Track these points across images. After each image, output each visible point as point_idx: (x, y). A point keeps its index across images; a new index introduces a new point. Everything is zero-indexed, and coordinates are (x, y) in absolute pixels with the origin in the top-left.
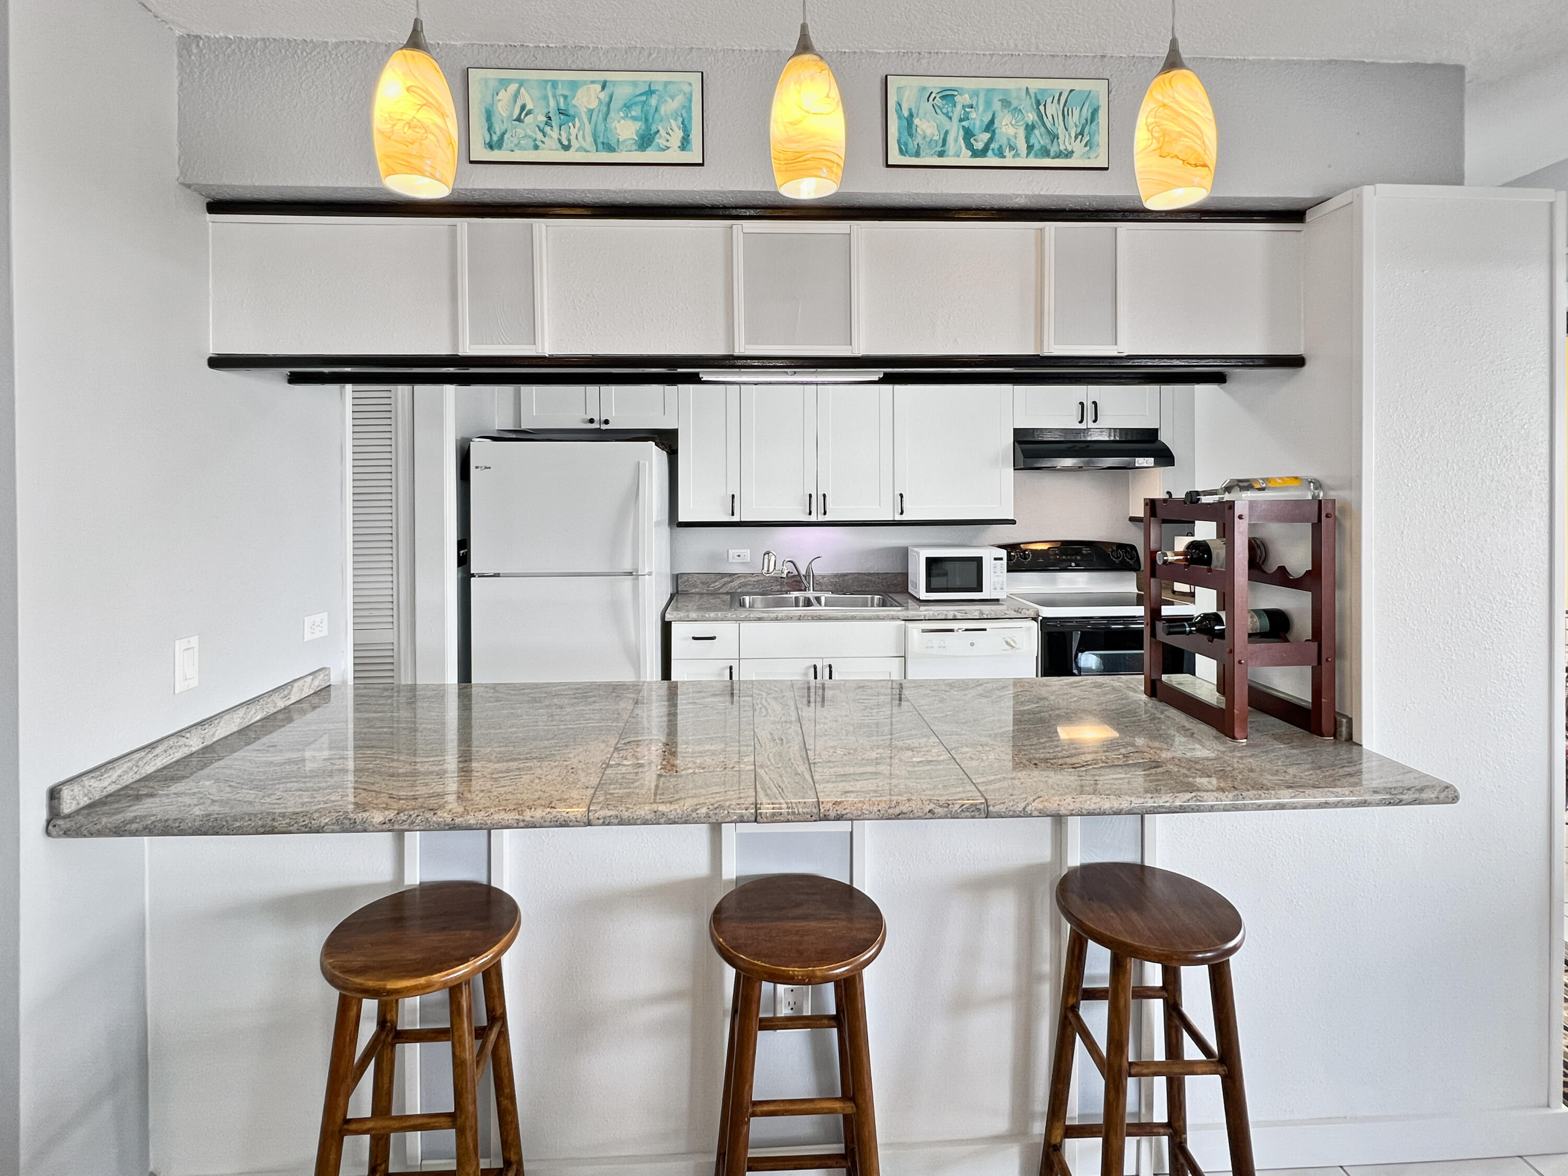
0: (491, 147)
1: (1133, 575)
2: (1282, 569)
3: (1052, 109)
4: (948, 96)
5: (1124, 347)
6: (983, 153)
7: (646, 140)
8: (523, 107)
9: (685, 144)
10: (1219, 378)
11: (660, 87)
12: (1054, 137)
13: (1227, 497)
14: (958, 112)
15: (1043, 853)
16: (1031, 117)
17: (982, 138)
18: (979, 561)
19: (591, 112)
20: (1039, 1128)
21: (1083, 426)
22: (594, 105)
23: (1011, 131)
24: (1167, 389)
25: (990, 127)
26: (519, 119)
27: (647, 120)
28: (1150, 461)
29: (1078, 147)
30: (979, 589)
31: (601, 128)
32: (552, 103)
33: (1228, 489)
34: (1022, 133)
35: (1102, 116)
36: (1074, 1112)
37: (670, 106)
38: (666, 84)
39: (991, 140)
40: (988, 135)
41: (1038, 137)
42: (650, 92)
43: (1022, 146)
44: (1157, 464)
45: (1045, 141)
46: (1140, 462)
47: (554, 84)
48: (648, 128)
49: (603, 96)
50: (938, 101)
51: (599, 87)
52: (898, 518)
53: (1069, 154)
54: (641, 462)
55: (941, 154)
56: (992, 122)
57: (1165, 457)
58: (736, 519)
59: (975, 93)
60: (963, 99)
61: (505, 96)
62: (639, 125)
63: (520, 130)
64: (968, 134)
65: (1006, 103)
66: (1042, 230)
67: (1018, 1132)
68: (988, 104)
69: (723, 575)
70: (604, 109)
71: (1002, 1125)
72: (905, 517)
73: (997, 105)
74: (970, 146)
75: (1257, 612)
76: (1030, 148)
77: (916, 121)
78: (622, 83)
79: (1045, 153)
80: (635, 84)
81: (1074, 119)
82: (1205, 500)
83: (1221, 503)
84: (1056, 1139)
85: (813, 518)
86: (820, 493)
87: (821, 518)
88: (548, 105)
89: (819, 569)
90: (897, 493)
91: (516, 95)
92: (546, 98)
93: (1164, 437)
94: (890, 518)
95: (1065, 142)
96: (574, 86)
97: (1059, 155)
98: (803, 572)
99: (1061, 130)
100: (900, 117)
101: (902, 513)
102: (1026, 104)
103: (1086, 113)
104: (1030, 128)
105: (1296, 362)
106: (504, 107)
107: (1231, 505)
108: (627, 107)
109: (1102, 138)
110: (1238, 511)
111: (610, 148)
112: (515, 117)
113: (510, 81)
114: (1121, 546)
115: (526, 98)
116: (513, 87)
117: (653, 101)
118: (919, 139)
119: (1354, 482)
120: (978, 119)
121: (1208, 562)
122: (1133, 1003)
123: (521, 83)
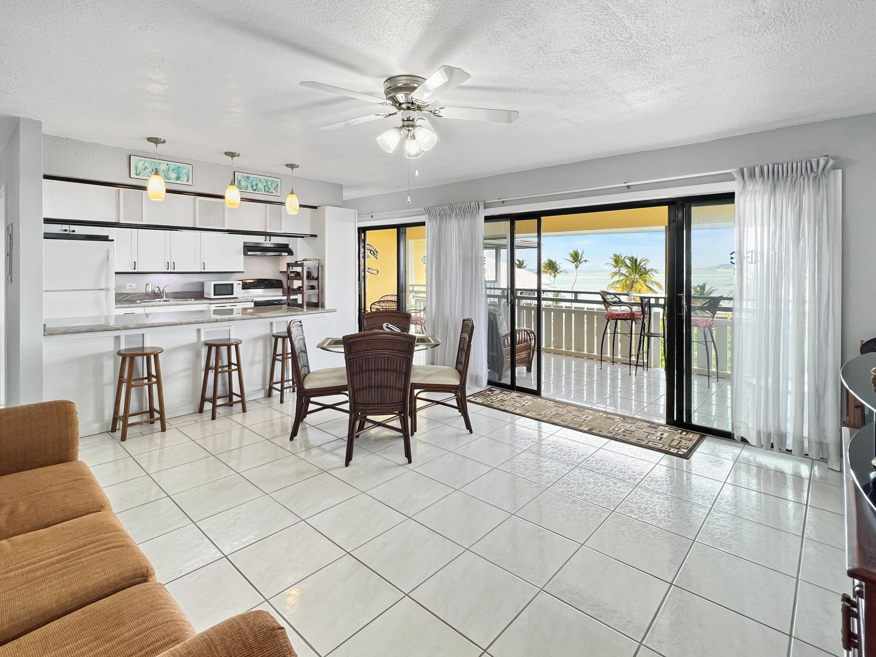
0: (137, 175)
1: (281, 289)
2: (313, 277)
3: (269, 183)
4: (248, 178)
5: (282, 232)
6: (255, 190)
7: (178, 178)
8: (146, 167)
9: (188, 180)
10: (303, 237)
11: (182, 167)
12: (270, 189)
13: (303, 262)
14: (250, 181)
15: (268, 332)
16: (265, 184)
17: (255, 188)
18: (232, 285)
19: (164, 170)
20: (268, 387)
21: (266, 242)
22: (165, 168)
23: (261, 186)
24: (290, 238)
25: (257, 185)
26: (144, 169)
27: (178, 174)
28: (286, 254)
29: (274, 191)
30: (232, 294)
31: (166, 174)
32: (154, 167)
33: (303, 261)
34: (263, 187)
35: (279, 186)
36: (275, 380)
37: (184, 171)
38: (183, 167)
39: (257, 188)
40: (256, 187)
41: (267, 189)
42: (179, 168)
43: (263, 190)
44: (288, 255)
45: (268, 189)
46: (283, 254)
47: (154, 162)
48: (179, 176)
49: (167, 167)
50: (246, 179)
51: (166, 165)
52: (203, 271)
53: (272, 193)
54: (110, 249)
55: (246, 190)
56: (257, 184)
57: (291, 253)
58: (136, 271)
59: (253, 178)
60: (251, 179)
61: (141, 163)
62: (176, 175)
63: (145, 172)
64: (252, 186)
65: (260, 181)
66: (266, 205)
67: (263, 388)
68: (256, 180)
69: (123, 294)
70: (167, 170)
71: (260, 387)
72: (205, 271)
73: (258, 181)
74: (252, 189)
75: (309, 286)
76: (265, 190)
77: (241, 182)
78: (172, 164)
79: (268, 192)
80: (175, 165)
81: (274, 185)
82: (299, 263)
83: (302, 263)
84: (271, 385)
85: (169, 271)
86: (172, 262)
87: (172, 271)
88: (152, 167)
89: (167, 290)
90: (202, 262)
91: (144, 164)
92: (152, 165)
93: (290, 247)
94: (200, 271)
95: (272, 190)
96: (160, 164)
97: (271, 193)
98: (161, 291)
99: (271, 187)
100: (238, 181)
101: (204, 269)
102: (264, 182)
103: (276, 185)
104: (265, 186)
105: (315, 236)
106: (140, 165)
107: (303, 263)
108: (173, 170)
109: (279, 190)
110: (304, 265)
111: (169, 179)
112: (144, 168)
113: (143, 160)
114: (277, 280)
115: (146, 164)
116: (143, 162)
117: (180, 170)
118: (242, 186)
119: (324, 260)
120: (254, 183)
121: (300, 276)
122: (286, 360)
123: (145, 161)
